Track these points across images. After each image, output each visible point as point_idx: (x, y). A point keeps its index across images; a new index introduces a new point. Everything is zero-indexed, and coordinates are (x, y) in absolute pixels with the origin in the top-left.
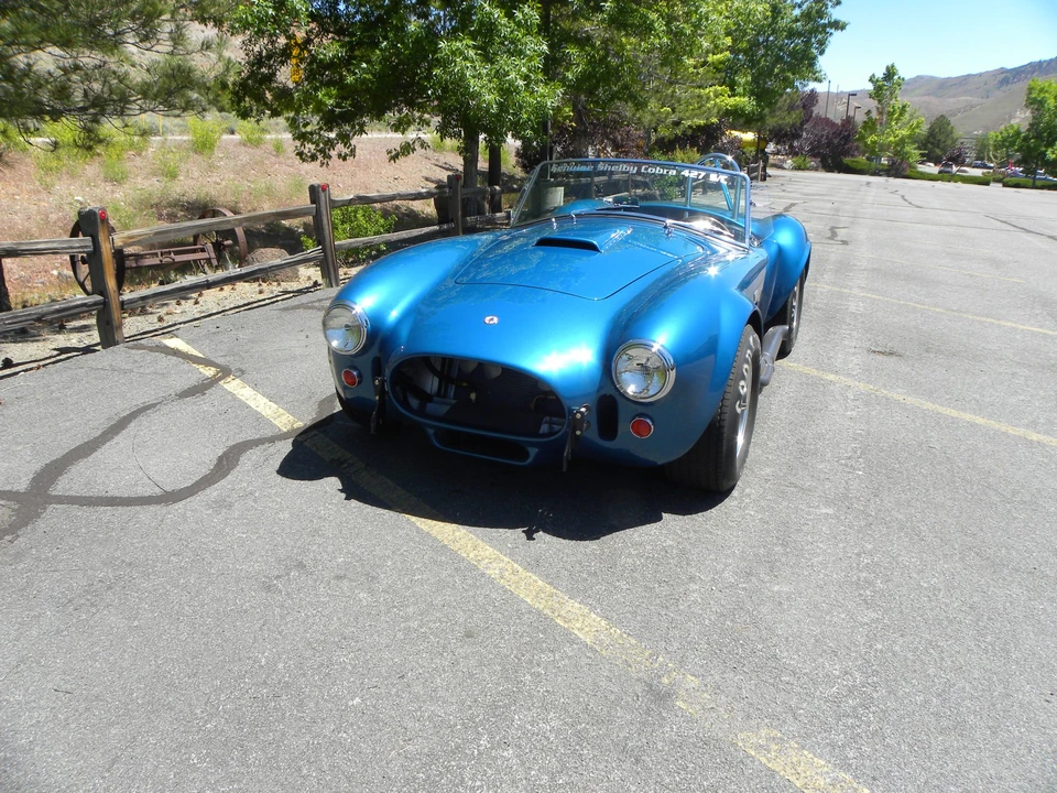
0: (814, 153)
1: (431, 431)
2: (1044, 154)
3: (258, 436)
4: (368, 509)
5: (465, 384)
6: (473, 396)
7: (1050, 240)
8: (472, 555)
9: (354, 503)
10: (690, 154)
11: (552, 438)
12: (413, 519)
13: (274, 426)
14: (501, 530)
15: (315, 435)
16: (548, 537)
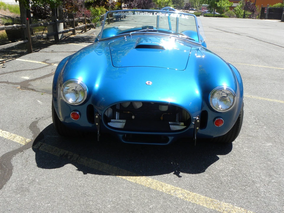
0: (139, 7)
1: (121, 136)
2: (216, 5)
3: (11, 150)
4: (100, 177)
5: (129, 112)
6: (133, 117)
7: (236, 34)
8: (164, 190)
9: (90, 175)
10: (102, 8)
11: (185, 131)
12: (124, 177)
13: (16, 143)
14: (165, 175)
15: (41, 145)
16: (186, 175)
